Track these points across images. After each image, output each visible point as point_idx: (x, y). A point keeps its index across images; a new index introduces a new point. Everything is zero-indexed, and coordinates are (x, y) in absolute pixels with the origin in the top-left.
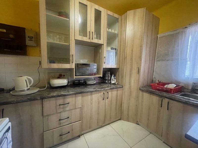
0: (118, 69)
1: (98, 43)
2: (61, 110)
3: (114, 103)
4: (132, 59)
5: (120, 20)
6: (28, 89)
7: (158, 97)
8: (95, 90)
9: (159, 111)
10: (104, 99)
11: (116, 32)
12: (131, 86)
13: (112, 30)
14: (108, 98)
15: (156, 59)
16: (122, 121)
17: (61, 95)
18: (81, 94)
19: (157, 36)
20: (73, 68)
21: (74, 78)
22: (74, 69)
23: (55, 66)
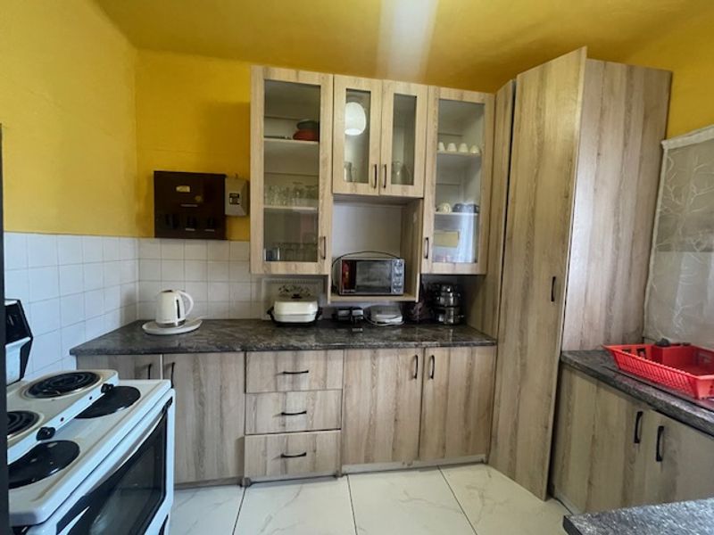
1: (405, 195)
2: (287, 387)
3: (458, 396)
4: (530, 245)
6: (182, 323)
7: (626, 399)
8: (386, 343)
9: (630, 460)
10: (416, 377)
11: (475, 151)
12: (526, 347)
13: (458, 147)
14: (432, 377)
15: (657, 242)
17: (289, 346)
18: (342, 351)
20: (326, 273)
21: (329, 302)
22: (327, 276)
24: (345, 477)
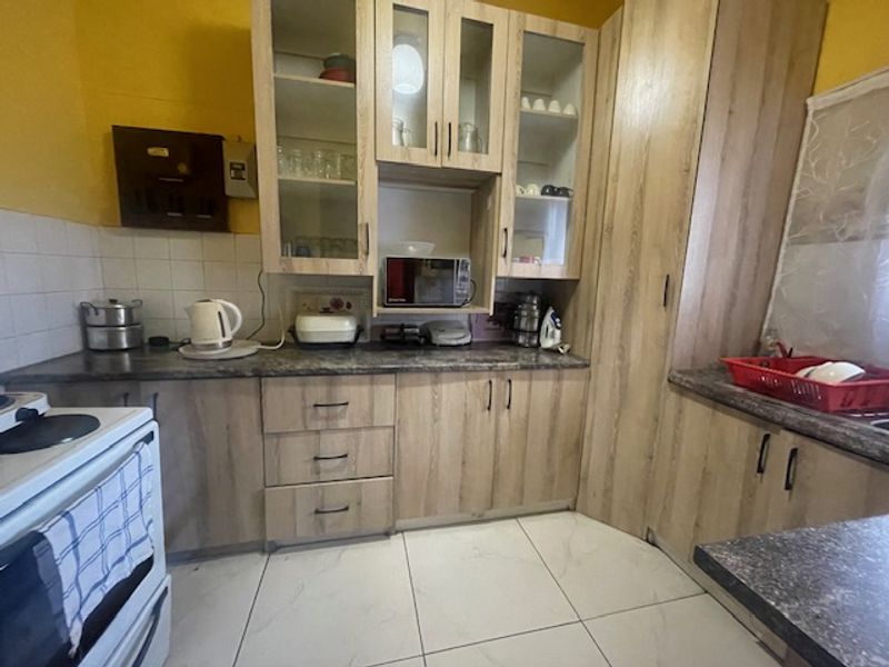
0: (576, 282)
1: (477, 168)
2: (320, 425)
3: (540, 427)
4: (636, 234)
5: (589, 52)
6: (227, 344)
7: (752, 423)
8: (451, 364)
9: (749, 494)
10: (489, 408)
11: (569, 111)
12: (629, 365)
13: (547, 105)
14: (508, 407)
15: (790, 234)
16: (580, 517)
17: (321, 369)
18: (393, 376)
19: (806, 105)
20: (371, 274)
21: (375, 315)
22: (372, 277)
23: (305, 266)
24: (400, 535)
